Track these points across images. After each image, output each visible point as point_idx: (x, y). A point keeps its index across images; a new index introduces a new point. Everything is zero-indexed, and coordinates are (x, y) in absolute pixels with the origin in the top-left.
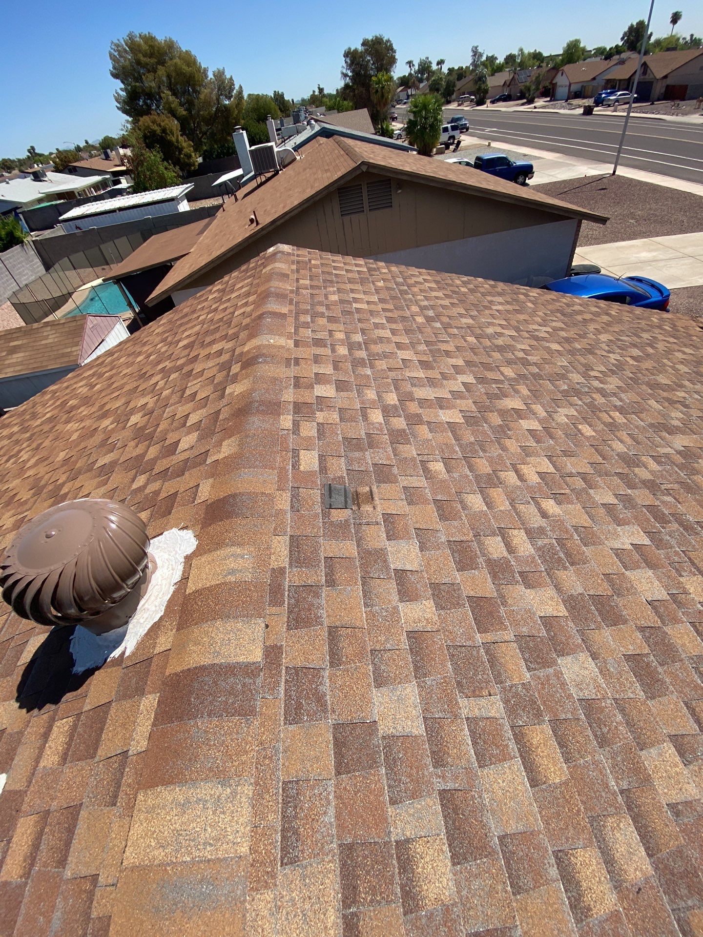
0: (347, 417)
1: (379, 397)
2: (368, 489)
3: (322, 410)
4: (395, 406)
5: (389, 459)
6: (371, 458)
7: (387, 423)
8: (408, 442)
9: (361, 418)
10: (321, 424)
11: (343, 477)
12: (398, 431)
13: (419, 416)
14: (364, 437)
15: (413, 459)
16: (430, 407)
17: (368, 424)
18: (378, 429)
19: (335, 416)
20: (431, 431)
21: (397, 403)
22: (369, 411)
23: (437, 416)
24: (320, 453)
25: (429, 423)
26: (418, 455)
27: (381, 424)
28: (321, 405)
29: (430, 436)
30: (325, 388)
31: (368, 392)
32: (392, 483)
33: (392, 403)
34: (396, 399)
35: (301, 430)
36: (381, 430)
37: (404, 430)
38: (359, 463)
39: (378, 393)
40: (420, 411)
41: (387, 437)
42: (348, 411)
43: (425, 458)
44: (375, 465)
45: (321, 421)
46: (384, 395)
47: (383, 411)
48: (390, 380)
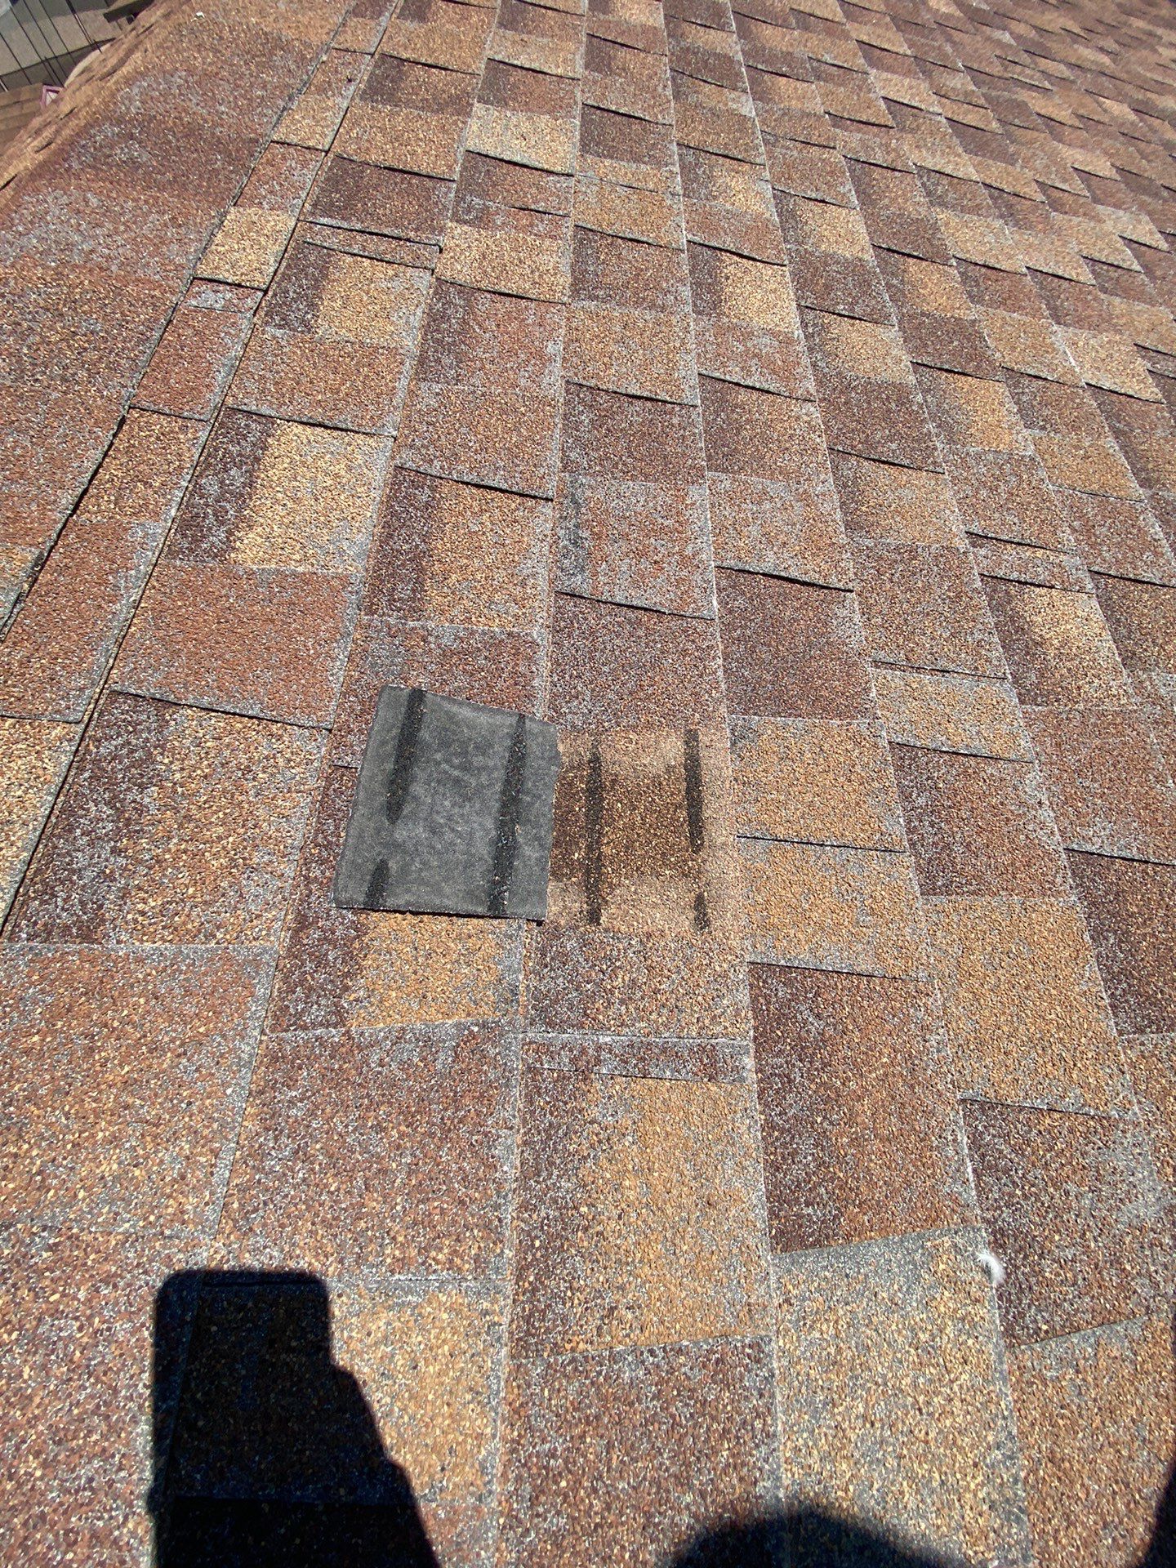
0: (616, 277)
1: (788, 216)
2: (672, 748)
3: (482, 220)
4: (855, 267)
5: (815, 544)
6: (719, 530)
7: (816, 339)
8: (920, 461)
9: (686, 292)
10: (461, 288)
11: (521, 647)
12: (871, 389)
13: (966, 332)
14: (692, 394)
15: (948, 561)
16: (1009, 301)
17: (722, 331)
18: (768, 364)
19: (549, 261)
20: (1027, 416)
21: (869, 256)
22: (731, 266)
23: (1043, 348)
24: (407, 458)
25: (1013, 376)
26: (976, 538)
27: (789, 341)
28: (484, 195)
29: (1024, 441)
30: (526, 127)
31: (736, 183)
32: (827, 709)
33: (846, 252)
34: (864, 238)
35: (330, 304)
36: (787, 373)
37: (901, 394)
38: (640, 554)
39: (780, 197)
40: (972, 313)
41: (814, 412)
42: (625, 249)
43: (1010, 561)
44: (735, 575)
45: (462, 270)
46: (809, 211)
47: (802, 284)
48: (836, 157)
